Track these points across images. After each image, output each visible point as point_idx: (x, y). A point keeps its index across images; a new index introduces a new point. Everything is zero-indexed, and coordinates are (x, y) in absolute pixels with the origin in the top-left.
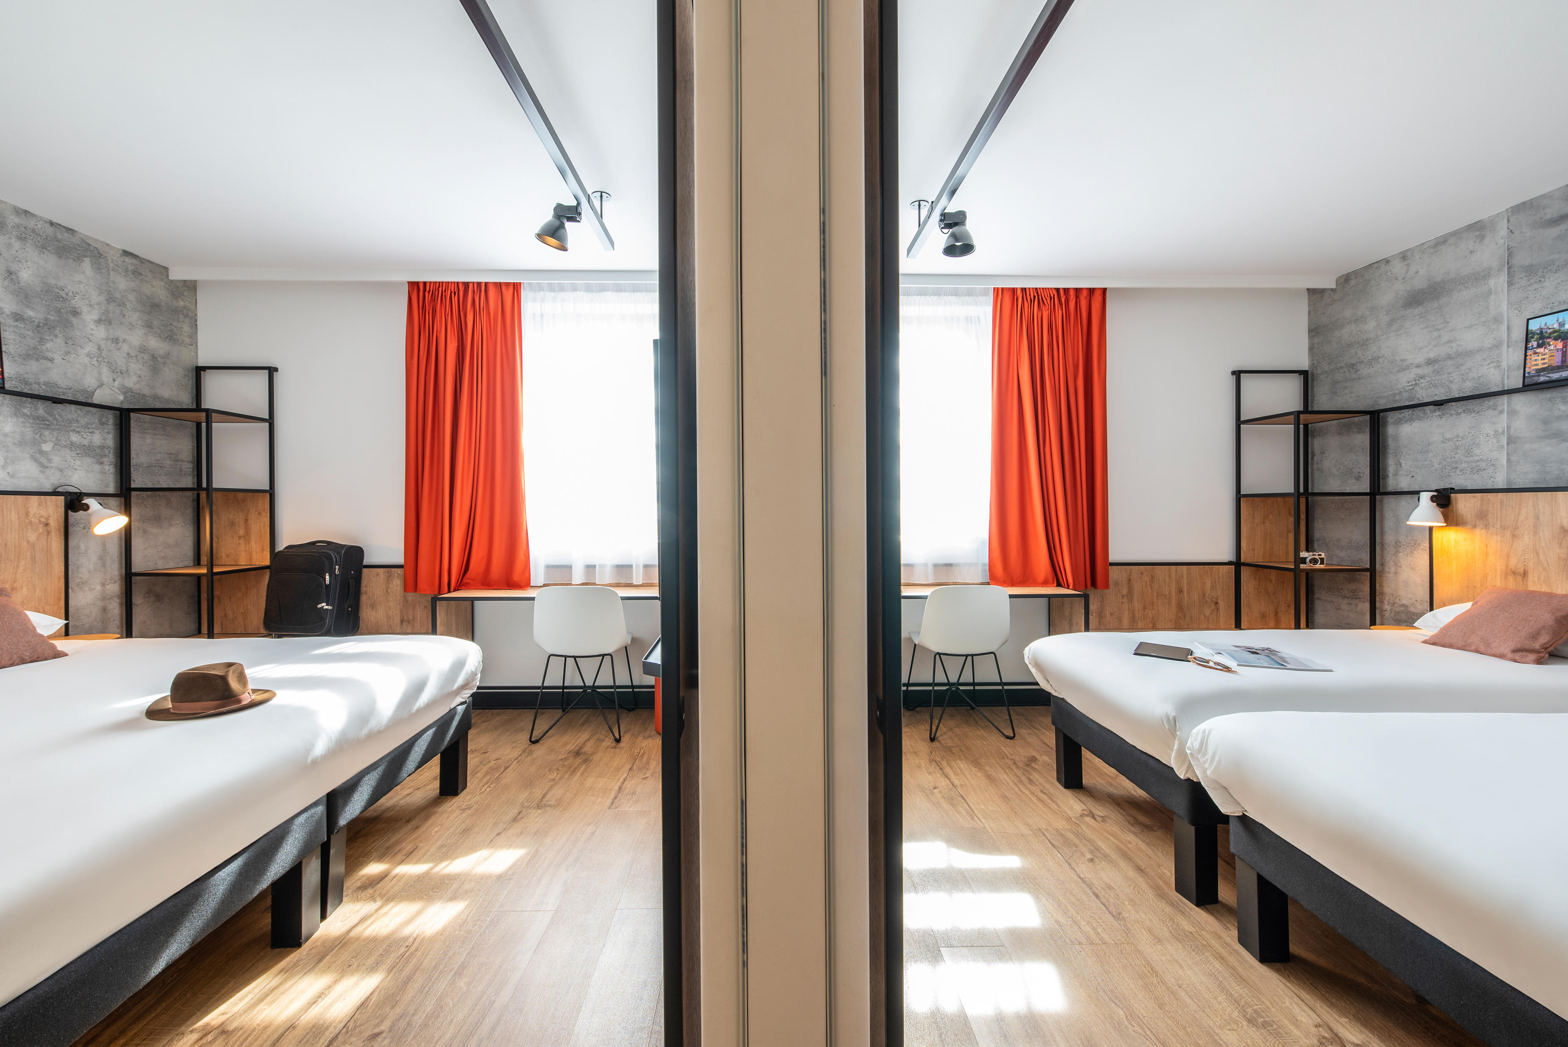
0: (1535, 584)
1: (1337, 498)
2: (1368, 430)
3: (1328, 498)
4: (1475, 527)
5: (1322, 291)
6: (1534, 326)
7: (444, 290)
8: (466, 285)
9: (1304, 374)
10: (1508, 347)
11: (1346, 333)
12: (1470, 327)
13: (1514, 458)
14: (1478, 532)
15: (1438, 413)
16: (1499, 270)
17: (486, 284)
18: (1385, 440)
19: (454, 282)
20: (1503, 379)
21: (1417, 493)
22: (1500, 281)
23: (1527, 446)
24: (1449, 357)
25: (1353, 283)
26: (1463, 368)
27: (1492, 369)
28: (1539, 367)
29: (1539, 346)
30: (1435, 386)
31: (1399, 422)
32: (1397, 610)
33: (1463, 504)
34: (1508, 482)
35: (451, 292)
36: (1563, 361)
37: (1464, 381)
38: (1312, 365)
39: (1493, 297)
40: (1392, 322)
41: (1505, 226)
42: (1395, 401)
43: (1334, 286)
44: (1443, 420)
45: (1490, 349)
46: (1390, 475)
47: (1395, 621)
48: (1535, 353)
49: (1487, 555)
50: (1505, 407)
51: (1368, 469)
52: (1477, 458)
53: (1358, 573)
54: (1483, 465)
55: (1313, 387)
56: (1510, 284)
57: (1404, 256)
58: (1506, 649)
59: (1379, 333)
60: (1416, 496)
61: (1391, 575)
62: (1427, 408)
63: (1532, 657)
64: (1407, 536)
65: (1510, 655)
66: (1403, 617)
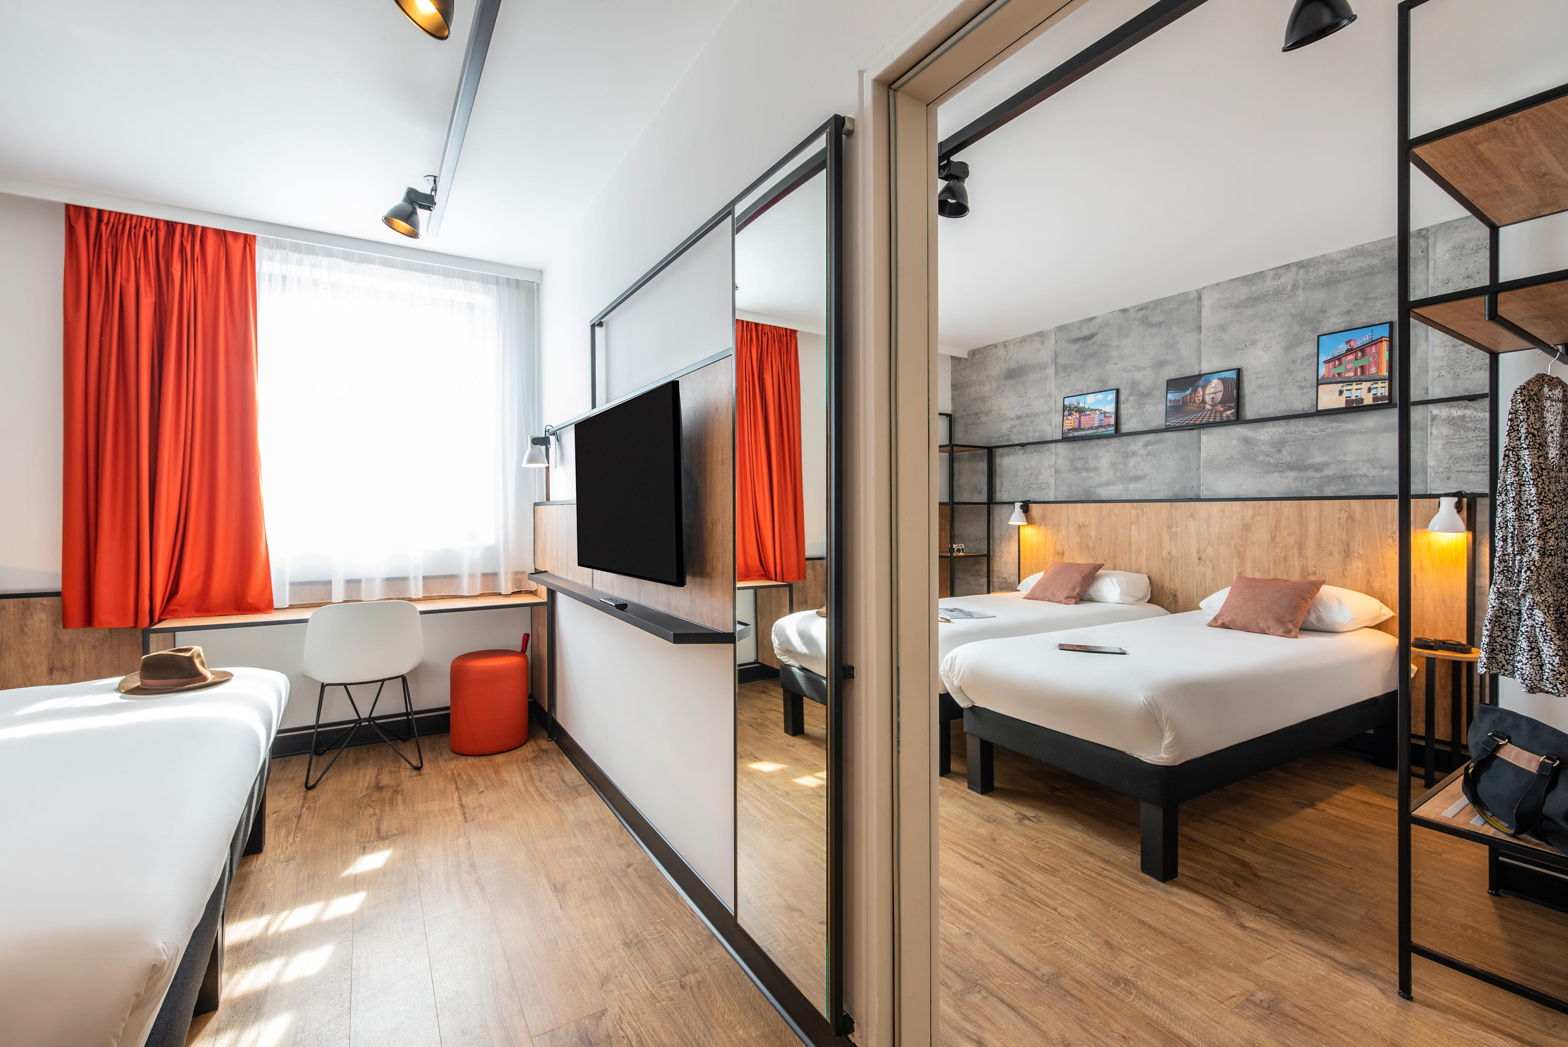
0: (1067, 559)
1: (968, 506)
2: (986, 459)
3: (963, 506)
4: (1040, 525)
5: (960, 359)
6: (1067, 402)
7: (133, 225)
8: (171, 226)
9: (949, 416)
10: (1055, 413)
11: (973, 390)
12: (1037, 398)
13: (1057, 482)
14: (1042, 528)
15: (1022, 451)
16: (1051, 365)
17: (204, 229)
18: (995, 468)
19: (152, 219)
20: (1053, 432)
21: (1013, 503)
22: (1051, 371)
23: (1063, 475)
24: (1028, 416)
25: (977, 356)
26: (1034, 423)
27: (1048, 426)
28: (1069, 428)
29: (1069, 415)
30: (1020, 433)
31: (1002, 455)
32: (1001, 581)
33: (1035, 510)
34: (1055, 497)
35: (146, 230)
36: (1080, 425)
37: (1035, 431)
38: (953, 410)
39: (1048, 380)
40: (998, 387)
41: (1054, 337)
42: (1000, 441)
43: (967, 357)
44: (1025, 455)
45: (1047, 413)
46: (998, 491)
47: (1000, 589)
48: (1067, 419)
49: (1046, 542)
50: (1054, 450)
51: (986, 486)
52: (1041, 482)
53: (980, 558)
54: (1044, 486)
55: (954, 427)
56: (1056, 374)
57: (1005, 345)
58: (1062, 598)
59: (992, 394)
60: (1012, 506)
61: (998, 558)
62: (1016, 447)
63: (1073, 600)
64: (1006, 532)
65: (1064, 601)
66: (1004, 585)
